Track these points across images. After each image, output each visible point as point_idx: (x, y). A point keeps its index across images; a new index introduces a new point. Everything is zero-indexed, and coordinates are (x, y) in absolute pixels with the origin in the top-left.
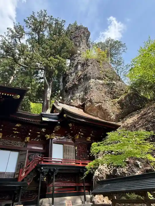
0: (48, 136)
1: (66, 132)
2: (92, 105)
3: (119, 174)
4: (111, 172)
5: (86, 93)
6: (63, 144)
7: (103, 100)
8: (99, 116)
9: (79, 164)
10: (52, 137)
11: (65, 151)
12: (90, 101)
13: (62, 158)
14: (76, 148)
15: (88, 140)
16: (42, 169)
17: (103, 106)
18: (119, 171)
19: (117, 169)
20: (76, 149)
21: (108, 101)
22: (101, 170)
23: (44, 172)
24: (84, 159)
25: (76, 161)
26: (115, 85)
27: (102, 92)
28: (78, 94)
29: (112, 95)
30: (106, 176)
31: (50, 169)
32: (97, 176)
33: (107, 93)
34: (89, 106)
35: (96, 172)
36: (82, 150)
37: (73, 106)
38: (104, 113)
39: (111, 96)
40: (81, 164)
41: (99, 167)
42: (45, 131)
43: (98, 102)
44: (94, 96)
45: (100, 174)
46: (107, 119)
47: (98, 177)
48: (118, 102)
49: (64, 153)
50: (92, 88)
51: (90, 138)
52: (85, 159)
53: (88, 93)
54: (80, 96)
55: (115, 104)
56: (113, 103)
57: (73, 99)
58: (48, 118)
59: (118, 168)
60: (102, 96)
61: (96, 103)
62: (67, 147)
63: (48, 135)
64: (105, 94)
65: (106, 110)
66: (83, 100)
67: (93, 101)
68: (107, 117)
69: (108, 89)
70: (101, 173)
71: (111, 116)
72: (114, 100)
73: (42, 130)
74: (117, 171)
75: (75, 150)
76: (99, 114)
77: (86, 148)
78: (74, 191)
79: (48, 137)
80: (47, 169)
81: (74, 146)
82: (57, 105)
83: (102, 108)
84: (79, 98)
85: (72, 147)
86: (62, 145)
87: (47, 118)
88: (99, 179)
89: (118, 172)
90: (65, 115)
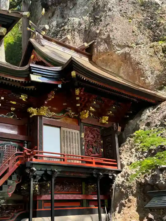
0: (33, 111)
1: (64, 104)
2: (111, 50)
3: (162, 183)
4: (148, 179)
5: (96, 21)
6: (60, 127)
7: (133, 41)
8: (122, 75)
9: (91, 163)
10: (43, 113)
11: (63, 139)
12: (108, 41)
13: (59, 152)
14: (83, 134)
15: (103, 121)
16: (35, 171)
17: (132, 56)
18: (163, 177)
19: (161, 175)
20: (83, 137)
21: (142, 46)
22: (128, 174)
23: (38, 175)
24: (95, 155)
25: (82, 158)
26: (160, 8)
27: (131, 23)
28: (77, 20)
29: (151, 32)
30: (137, 186)
31: (46, 171)
32: (119, 184)
33: (142, 27)
34: (104, 53)
35: (117, 179)
36: (91, 139)
37: (70, 48)
38: (134, 70)
39: (149, 32)
40: (94, 163)
41: (124, 170)
42: (26, 99)
43: (123, 44)
44: (115, 31)
45: (125, 180)
46: (137, 82)
47: (122, 186)
48: (162, 49)
49: (63, 144)
50: (110, 10)
51: (107, 118)
52: (97, 154)
53: (101, 21)
54: (80, 24)
55: (157, 52)
56: (152, 50)
57: (64, 30)
58: (40, 77)
59: (162, 173)
60: (133, 32)
61: (119, 46)
62: (67, 132)
63: (34, 108)
64: (139, 28)
65: (138, 63)
66: (88, 35)
67: (114, 42)
68: (139, 79)
69: (145, 15)
70: (127, 180)
71: (147, 78)
72: (155, 43)
73: (20, 98)
74: (159, 177)
75: (81, 139)
76: (121, 71)
77: (100, 137)
78: (80, 207)
79: (33, 113)
80: (41, 170)
81: (78, 132)
82: (40, 43)
83: (130, 58)
84: (79, 30)
85: (75, 133)
86: (58, 129)
87: (38, 77)
88: (123, 190)
89: (161, 179)
90: (73, 73)
